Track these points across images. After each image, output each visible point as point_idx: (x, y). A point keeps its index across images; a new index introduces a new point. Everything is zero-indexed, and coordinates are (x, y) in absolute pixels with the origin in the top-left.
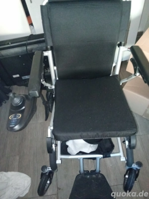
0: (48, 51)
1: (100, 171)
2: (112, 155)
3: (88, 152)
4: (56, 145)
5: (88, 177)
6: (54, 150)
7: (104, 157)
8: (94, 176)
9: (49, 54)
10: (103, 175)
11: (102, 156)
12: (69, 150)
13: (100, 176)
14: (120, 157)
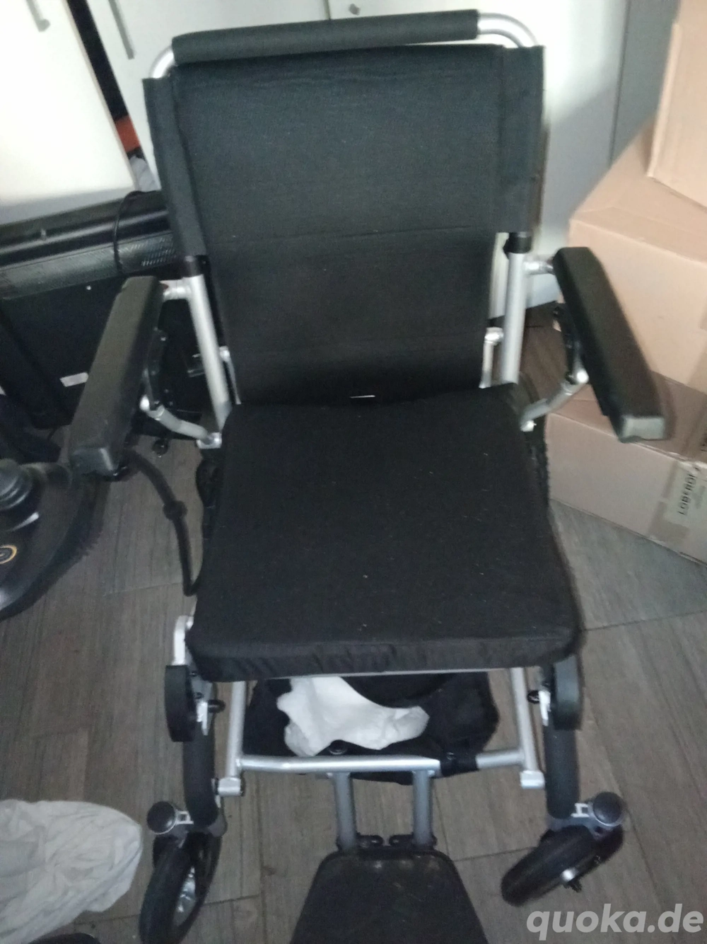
0: (186, 279)
1: (433, 840)
2: (482, 761)
3: (378, 747)
4: (218, 707)
5: (379, 865)
6: (205, 726)
7: (446, 771)
8: (405, 863)
9: (191, 289)
10: (445, 860)
11: (435, 763)
12: (291, 738)
13: (433, 864)
14: (519, 767)
